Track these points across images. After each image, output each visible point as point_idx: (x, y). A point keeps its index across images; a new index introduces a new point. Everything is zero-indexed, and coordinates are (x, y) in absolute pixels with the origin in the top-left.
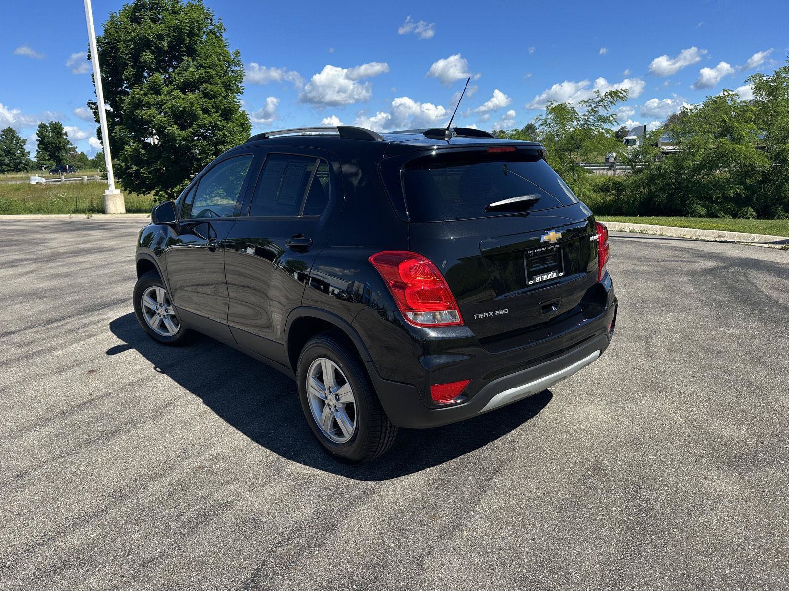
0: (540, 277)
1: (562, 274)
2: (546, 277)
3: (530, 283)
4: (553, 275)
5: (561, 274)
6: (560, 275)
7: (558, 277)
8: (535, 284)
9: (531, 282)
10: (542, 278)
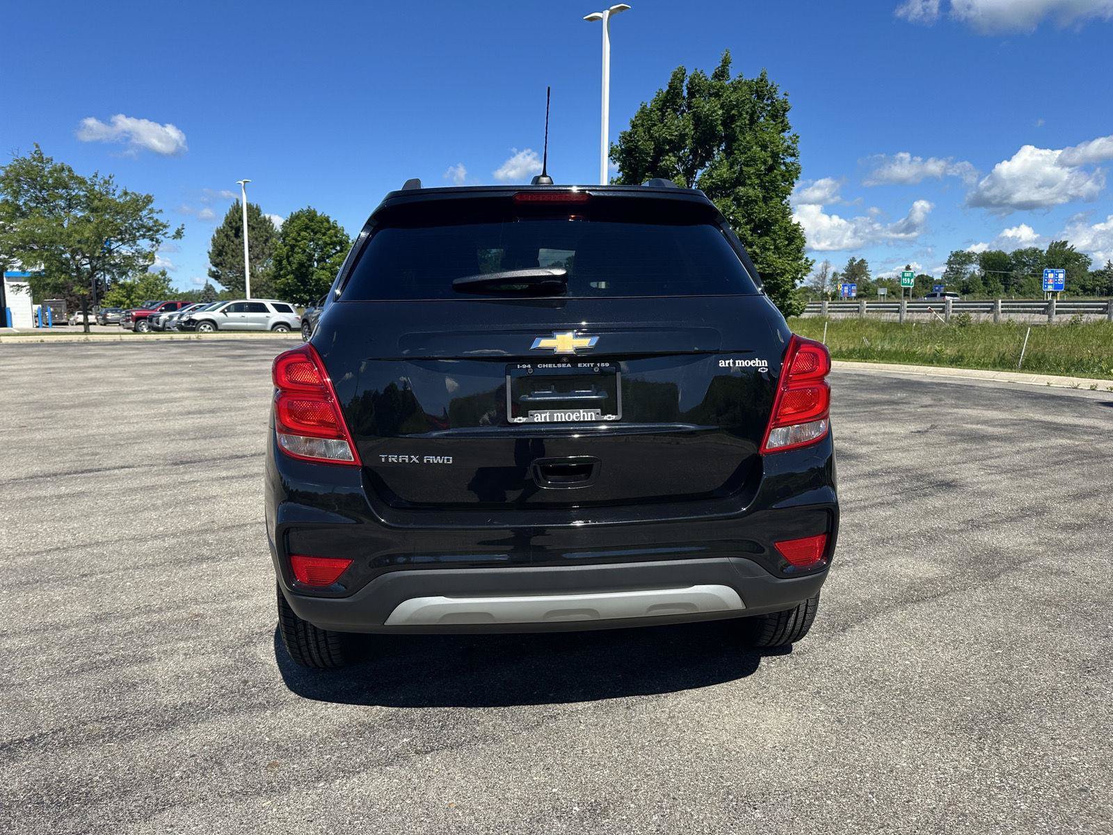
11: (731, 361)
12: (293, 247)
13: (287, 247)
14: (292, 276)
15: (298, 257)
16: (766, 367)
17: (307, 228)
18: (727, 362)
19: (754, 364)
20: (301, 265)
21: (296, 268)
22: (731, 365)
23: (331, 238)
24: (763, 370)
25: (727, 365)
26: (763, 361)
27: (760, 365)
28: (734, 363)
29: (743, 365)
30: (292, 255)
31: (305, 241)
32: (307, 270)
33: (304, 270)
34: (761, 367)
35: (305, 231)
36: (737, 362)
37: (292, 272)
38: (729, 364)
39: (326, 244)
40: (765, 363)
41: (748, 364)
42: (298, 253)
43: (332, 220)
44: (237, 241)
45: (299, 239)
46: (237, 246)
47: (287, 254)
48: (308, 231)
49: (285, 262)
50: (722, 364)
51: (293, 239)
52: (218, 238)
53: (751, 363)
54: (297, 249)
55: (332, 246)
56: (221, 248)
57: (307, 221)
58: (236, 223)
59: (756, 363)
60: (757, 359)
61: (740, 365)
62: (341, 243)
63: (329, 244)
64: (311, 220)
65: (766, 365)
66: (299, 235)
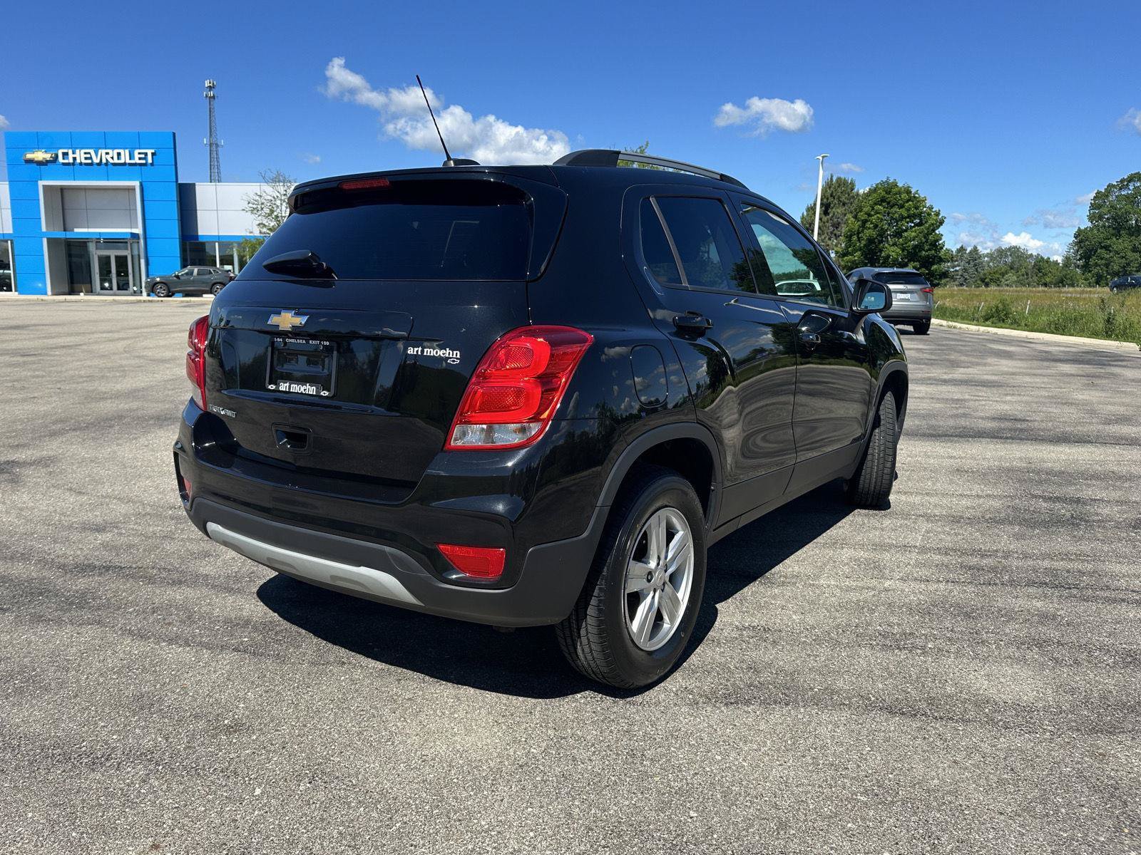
0: (288, 384)
1: (327, 393)
2: (296, 388)
3: (270, 387)
4: (310, 389)
5: (325, 393)
6: (322, 394)
7: (318, 396)
8: (277, 391)
9: (272, 387)
10: (290, 387)
11: (420, 349)
12: (864, 222)
13: (859, 223)
14: (859, 253)
15: (869, 233)
16: (457, 359)
17: (883, 200)
18: (416, 349)
19: (443, 354)
20: (871, 241)
21: (865, 245)
22: (419, 353)
23: (908, 210)
24: (454, 361)
25: (415, 353)
26: (455, 352)
27: (451, 356)
28: (422, 351)
29: (432, 354)
30: (863, 231)
31: (878, 215)
32: (877, 246)
33: (873, 247)
34: (451, 358)
35: (880, 205)
36: (425, 350)
37: (860, 250)
38: (417, 351)
39: (902, 218)
40: (457, 354)
41: (437, 353)
42: (869, 228)
43: (913, 191)
44: (826, 218)
45: (873, 213)
46: (824, 223)
47: (858, 230)
48: (884, 204)
49: (855, 238)
50: (411, 351)
51: (866, 214)
52: (808, 215)
53: (441, 353)
54: (868, 225)
55: (908, 220)
56: (808, 226)
57: (883, 193)
58: (828, 199)
59: (446, 353)
60: (448, 349)
61: (429, 354)
62: (919, 215)
63: (906, 218)
64: (888, 192)
65: (458, 356)
66: (873, 209)
